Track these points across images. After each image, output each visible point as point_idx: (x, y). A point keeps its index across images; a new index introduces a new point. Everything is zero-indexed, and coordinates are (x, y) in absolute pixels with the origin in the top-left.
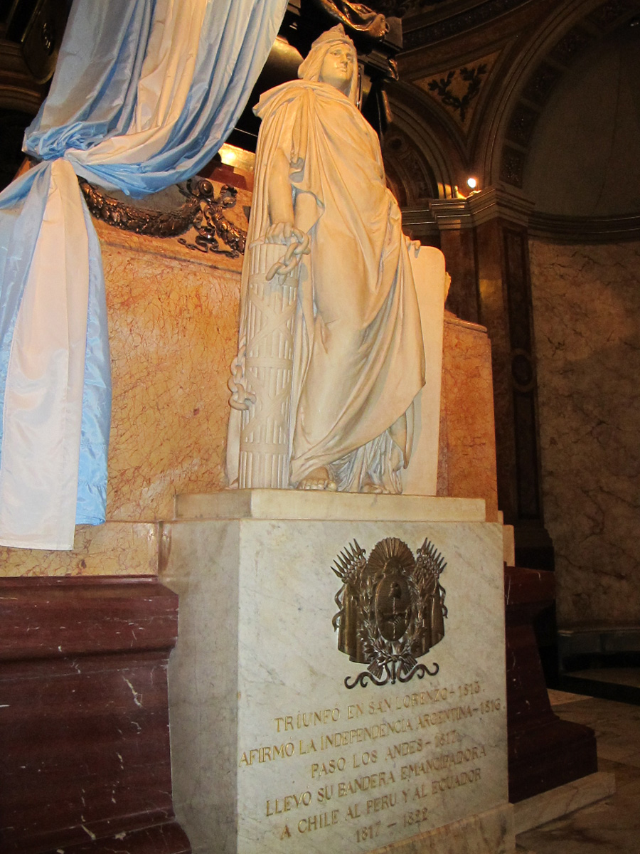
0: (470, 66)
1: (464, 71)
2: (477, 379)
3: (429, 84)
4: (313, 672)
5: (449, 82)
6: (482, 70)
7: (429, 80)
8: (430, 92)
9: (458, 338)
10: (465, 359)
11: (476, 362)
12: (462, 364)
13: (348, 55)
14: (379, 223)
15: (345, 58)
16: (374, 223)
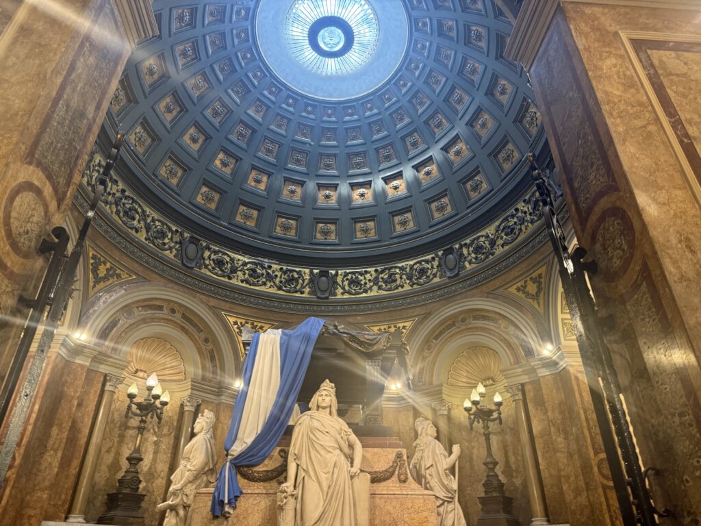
0: (534, 275)
1: (531, 279)
3: (516, 289)
5: (526, 286)
6: (540, 276)
7: (515, 287)
8: (517, 293)
9: (412, 503)
10: (418, 513)
11: (426, 514)
12: (415, 517)
13: (326, 395)
14: (328, 472)
15: (324, 397)
16: (326, 474)
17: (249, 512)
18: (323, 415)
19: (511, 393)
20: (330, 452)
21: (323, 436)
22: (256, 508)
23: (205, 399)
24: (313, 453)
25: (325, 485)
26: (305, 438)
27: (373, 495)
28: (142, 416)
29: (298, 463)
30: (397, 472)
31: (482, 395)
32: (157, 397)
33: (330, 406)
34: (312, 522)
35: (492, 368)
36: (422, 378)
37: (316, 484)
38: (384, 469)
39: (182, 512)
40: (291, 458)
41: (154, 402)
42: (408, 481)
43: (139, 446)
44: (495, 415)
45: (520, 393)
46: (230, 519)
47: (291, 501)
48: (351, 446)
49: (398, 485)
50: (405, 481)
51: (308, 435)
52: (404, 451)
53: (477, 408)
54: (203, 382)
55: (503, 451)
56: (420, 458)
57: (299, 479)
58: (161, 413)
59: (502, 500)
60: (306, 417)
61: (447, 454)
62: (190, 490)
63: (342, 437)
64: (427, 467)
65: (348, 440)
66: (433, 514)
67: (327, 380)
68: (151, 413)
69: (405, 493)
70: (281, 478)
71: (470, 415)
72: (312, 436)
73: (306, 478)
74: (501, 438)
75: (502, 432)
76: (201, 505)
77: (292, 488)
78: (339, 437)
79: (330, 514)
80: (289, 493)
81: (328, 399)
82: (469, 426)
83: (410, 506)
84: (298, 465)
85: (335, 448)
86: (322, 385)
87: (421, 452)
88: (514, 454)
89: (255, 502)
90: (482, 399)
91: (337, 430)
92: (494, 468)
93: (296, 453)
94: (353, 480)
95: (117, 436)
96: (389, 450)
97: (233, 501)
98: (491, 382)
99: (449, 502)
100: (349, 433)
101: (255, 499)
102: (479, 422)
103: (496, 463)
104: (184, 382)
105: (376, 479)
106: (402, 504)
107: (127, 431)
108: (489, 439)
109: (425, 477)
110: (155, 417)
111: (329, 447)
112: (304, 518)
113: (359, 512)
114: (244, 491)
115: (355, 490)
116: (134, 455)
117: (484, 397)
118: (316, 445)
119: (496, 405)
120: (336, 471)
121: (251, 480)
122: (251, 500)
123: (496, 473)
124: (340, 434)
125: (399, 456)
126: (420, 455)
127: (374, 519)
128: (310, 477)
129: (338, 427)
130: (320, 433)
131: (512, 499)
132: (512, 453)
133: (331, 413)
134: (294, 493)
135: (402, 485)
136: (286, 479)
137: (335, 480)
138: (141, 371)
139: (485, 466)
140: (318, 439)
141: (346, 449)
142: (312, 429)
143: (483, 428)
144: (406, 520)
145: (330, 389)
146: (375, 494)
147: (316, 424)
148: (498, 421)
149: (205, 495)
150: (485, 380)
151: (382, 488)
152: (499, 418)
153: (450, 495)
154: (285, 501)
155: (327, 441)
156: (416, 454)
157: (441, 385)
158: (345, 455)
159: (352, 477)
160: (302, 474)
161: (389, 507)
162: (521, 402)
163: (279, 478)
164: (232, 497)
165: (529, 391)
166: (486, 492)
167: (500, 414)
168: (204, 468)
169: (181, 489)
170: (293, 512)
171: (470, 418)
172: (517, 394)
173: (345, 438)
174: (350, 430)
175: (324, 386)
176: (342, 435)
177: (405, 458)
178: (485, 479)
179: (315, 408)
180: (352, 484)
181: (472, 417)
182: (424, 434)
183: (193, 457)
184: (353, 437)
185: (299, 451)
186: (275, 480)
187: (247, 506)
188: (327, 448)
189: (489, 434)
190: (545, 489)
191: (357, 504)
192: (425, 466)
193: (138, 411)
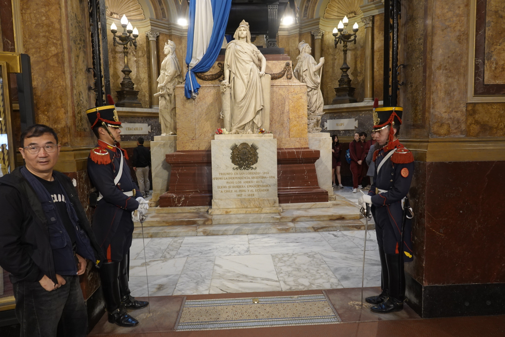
2: (301, 100)
4: (226, 166)
9: (294, 89)
10: (297, 94)
11: (301, 95)
12: (295, 96)
13: (244, 30)
14: (247, 74)
15: (242, 31)
16: (246, 75)
17: (205, 96)
18: (242, 43)
19: (364, 22)
20: (248, 63)
21: (244, 55)
22: (209, 94)
23: (161, 32)
24: (238, 64)
25: (246, 81)
26: (233, 56)
27: (272, 86)
28: (124, 45)
29: (230, 70)
30: (286, 74)
31: (346, 25)
32: (130, 32)
33: (247, 37)
34: (240, 99)
35: (356, 4)
36: (306, 14)
37: (241, 81)
38: (279, 72)
39: (168, 98)
40: (226, 67)
41: (130, 36)
42: (292, 78)
43: (127, 63)
44: (352, 38)
45: (371, 22)
46: (196, 100)
47: (228, 89)
48: (260, 60)
49: (286, 80)
50: (290, 79)
51: (234, 54)
52: (291, 62)
53: (341, 34)
54: (158, 21)
55: (354, 61)
56: (300, 66)
57: (232, 78)
58: (135, 42)
59: (348, 89)
60: (232, 44)
61: (316, 63)
62: (170, 86)
63: (254, 55)
64: (304, 71)
65: (258, 56)
66: (305, 95)
67: (244, 20)
68: (129, 42)
69: (290, 84)
70: (221, 78)
71: (336, 38)
72: (237, 55)
73: (235, 78)
74: (354, 53)
75: (355, 49)
76: (179, 93)
77: (228, 83)
78: (252, 55)
79: (249, 95)
80: (227, 86)
81: (245, 32)
82: (334, 45)
83: (292, 91)
84: (230, 71)
85: (250, 61)
86: (241, 23)
87: (301, 62)
88: (361, 62)
89: (208, 91)
90: (345, 27)
91: (251, 51)
92: (347, 71)
93: (229, 64)
94: (261, 78)
95: (111, 57)
96: (282, 61)
97: (196, 90)
98: (353, 15)
99: (315, 89)
100: (258, 53)
101: (208, 90)
102: (341, 43)
103: (348, 68)
104: (145, 21)
105: (274, 78)
106: (288, 90)
107: (117, 54)
108: (346, 54)
109: (302, 76)
110: (132, 44)
111: (247, 60)
112: (236, 97)
113: (265, 94)
114: (201, 86)
115: (263, 83)
116: (126, 69)
117: (347, 26)
118: (240, 60)
119: (354, 31)
120: (252, 73)
121: (204, 80)
122: (206, 90)
123: (347, 74)
124: (253, 53)
125: (288, 65)
126: (300, 64)
127: (273, 98)
128: (237, 77)
129: (252, 49)
130: (242, 53)
131: (355, 88)
132: (359, 62)
133: (247, 41)
134: (229, 85)
135: (289, 80)
136: (224, 79)
137: (251, 78)
138: (115, 13)
139: (341, 70)
140: (240, 56)
141: (257, 61)
142: (237, 51)
143: (343, 46)
144: (290, 98)
145: (246, 26)
146: (274, 86)
147: (239, 48)
148: (353, 42)
149: (180, 88)
150: (349, 13)
151: (277, 82)
152: (355, 40)
153: (316, 86)
154: (225, 89)
155: (246, 57)
156: (298, 64)
157: (319, 19)
158: (256, 65)
159: (261, 77)
160: (233, 76)
161: (281, 92)
162: (370, 28)
163: (219, 79)
164: (195, 89)
165: (377, 21)
166: (340, 85)
167: (356, 37)
168: (175, 74)
169: (165, 86)
170: (230, 94)
171: (335, 41)
172: (369, 23)
173: (256, 55)
174: (259, 51)
175: (242, 24)
176: (255, 54)
177: (291, 66)
178: (340, 77)
179: (238, 38)
180: (261, 80)
181: (337, 39)
182: (303, 52)
183: (168, 68)
184: (261, 55)
185: (230, 63)
186: (217, 80)
187: (204, 93)
188: (246, 61)
189: (346, 50)
190: (375, 82)
191: (264, 91)
192: (303, 70)
193: (120, 42)
